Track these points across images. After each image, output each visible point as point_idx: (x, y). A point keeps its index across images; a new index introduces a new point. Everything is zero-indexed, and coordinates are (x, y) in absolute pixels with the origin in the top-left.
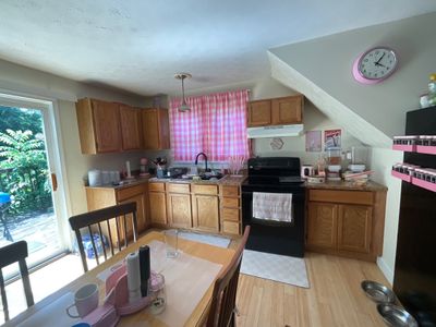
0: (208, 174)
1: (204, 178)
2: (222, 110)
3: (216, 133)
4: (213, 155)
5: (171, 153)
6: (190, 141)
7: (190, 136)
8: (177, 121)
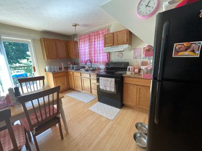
0: (90, 69)
2: (96, 40)
3: (95, 51)
5: (79, 60)
8: (81, 46)
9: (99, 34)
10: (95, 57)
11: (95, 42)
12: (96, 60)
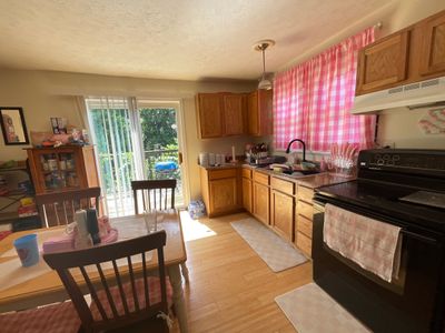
3: (318, 112)
5: (274, 139)
7: (290, 118)
9: (341, 55)
12: (322, 141)
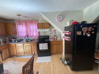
0: (28, 40)
1: (27, 42)
2: (31, 25)
3: (30, 30)
4: (30, 36)
5: (17, 36)
6: (23, 32)
7: (23, 31)
8: (19, 27)
9: (33, 22)
10: (30, 33)
11: (30, 26)
